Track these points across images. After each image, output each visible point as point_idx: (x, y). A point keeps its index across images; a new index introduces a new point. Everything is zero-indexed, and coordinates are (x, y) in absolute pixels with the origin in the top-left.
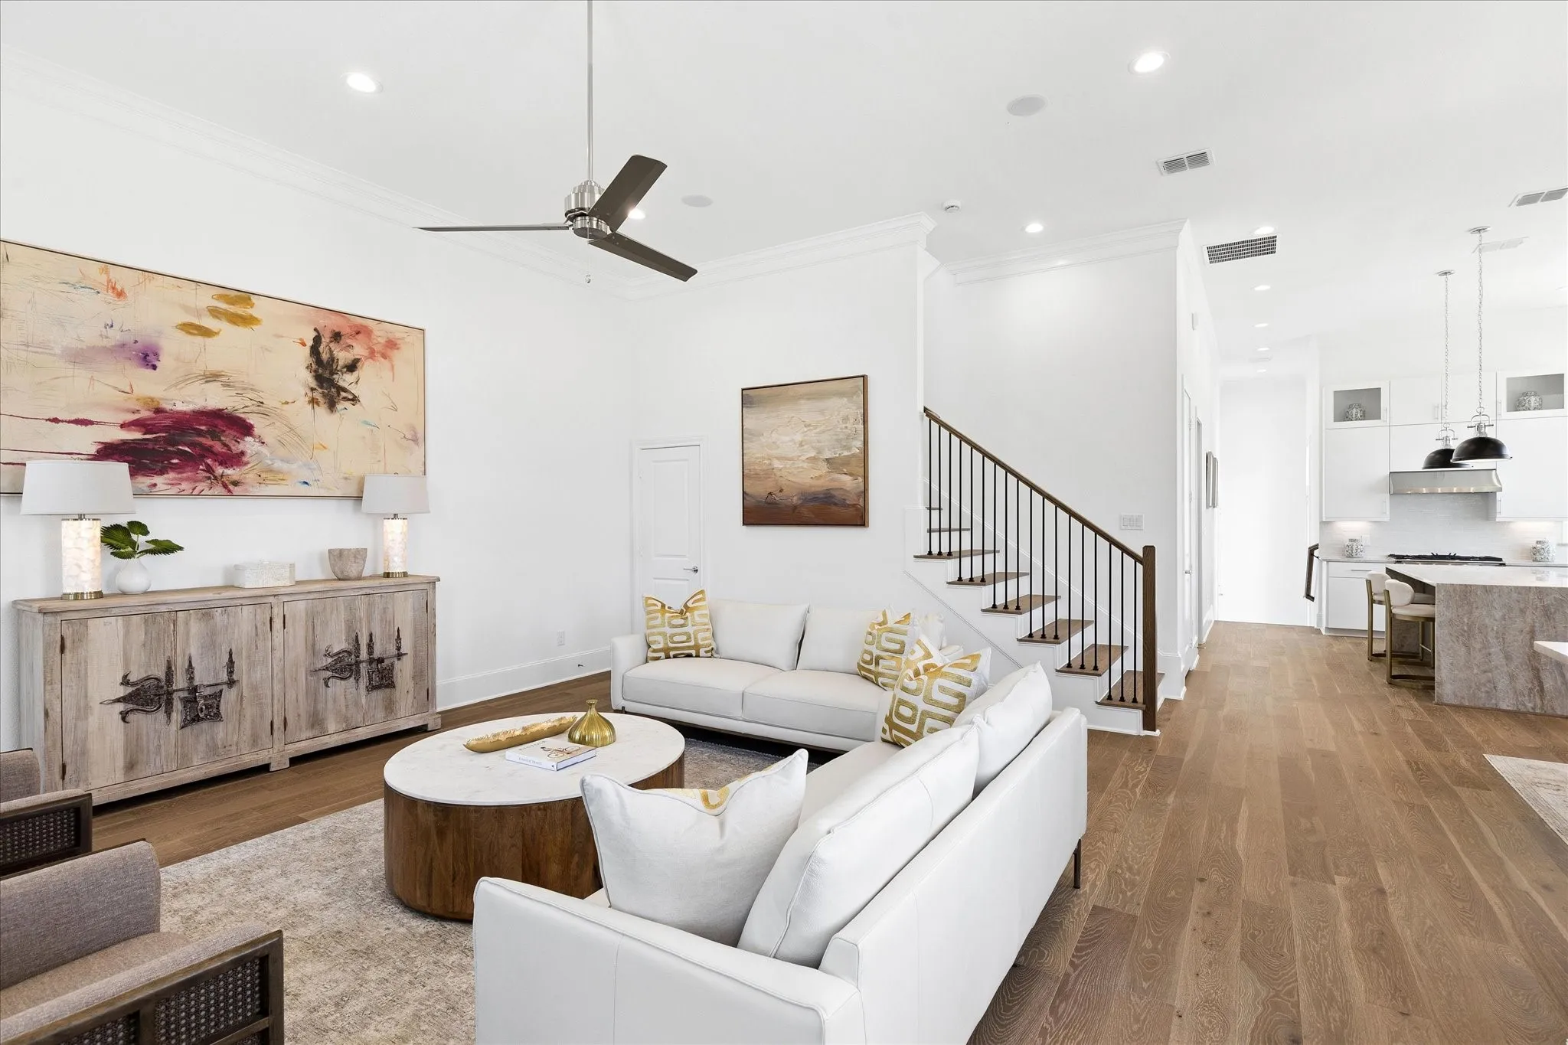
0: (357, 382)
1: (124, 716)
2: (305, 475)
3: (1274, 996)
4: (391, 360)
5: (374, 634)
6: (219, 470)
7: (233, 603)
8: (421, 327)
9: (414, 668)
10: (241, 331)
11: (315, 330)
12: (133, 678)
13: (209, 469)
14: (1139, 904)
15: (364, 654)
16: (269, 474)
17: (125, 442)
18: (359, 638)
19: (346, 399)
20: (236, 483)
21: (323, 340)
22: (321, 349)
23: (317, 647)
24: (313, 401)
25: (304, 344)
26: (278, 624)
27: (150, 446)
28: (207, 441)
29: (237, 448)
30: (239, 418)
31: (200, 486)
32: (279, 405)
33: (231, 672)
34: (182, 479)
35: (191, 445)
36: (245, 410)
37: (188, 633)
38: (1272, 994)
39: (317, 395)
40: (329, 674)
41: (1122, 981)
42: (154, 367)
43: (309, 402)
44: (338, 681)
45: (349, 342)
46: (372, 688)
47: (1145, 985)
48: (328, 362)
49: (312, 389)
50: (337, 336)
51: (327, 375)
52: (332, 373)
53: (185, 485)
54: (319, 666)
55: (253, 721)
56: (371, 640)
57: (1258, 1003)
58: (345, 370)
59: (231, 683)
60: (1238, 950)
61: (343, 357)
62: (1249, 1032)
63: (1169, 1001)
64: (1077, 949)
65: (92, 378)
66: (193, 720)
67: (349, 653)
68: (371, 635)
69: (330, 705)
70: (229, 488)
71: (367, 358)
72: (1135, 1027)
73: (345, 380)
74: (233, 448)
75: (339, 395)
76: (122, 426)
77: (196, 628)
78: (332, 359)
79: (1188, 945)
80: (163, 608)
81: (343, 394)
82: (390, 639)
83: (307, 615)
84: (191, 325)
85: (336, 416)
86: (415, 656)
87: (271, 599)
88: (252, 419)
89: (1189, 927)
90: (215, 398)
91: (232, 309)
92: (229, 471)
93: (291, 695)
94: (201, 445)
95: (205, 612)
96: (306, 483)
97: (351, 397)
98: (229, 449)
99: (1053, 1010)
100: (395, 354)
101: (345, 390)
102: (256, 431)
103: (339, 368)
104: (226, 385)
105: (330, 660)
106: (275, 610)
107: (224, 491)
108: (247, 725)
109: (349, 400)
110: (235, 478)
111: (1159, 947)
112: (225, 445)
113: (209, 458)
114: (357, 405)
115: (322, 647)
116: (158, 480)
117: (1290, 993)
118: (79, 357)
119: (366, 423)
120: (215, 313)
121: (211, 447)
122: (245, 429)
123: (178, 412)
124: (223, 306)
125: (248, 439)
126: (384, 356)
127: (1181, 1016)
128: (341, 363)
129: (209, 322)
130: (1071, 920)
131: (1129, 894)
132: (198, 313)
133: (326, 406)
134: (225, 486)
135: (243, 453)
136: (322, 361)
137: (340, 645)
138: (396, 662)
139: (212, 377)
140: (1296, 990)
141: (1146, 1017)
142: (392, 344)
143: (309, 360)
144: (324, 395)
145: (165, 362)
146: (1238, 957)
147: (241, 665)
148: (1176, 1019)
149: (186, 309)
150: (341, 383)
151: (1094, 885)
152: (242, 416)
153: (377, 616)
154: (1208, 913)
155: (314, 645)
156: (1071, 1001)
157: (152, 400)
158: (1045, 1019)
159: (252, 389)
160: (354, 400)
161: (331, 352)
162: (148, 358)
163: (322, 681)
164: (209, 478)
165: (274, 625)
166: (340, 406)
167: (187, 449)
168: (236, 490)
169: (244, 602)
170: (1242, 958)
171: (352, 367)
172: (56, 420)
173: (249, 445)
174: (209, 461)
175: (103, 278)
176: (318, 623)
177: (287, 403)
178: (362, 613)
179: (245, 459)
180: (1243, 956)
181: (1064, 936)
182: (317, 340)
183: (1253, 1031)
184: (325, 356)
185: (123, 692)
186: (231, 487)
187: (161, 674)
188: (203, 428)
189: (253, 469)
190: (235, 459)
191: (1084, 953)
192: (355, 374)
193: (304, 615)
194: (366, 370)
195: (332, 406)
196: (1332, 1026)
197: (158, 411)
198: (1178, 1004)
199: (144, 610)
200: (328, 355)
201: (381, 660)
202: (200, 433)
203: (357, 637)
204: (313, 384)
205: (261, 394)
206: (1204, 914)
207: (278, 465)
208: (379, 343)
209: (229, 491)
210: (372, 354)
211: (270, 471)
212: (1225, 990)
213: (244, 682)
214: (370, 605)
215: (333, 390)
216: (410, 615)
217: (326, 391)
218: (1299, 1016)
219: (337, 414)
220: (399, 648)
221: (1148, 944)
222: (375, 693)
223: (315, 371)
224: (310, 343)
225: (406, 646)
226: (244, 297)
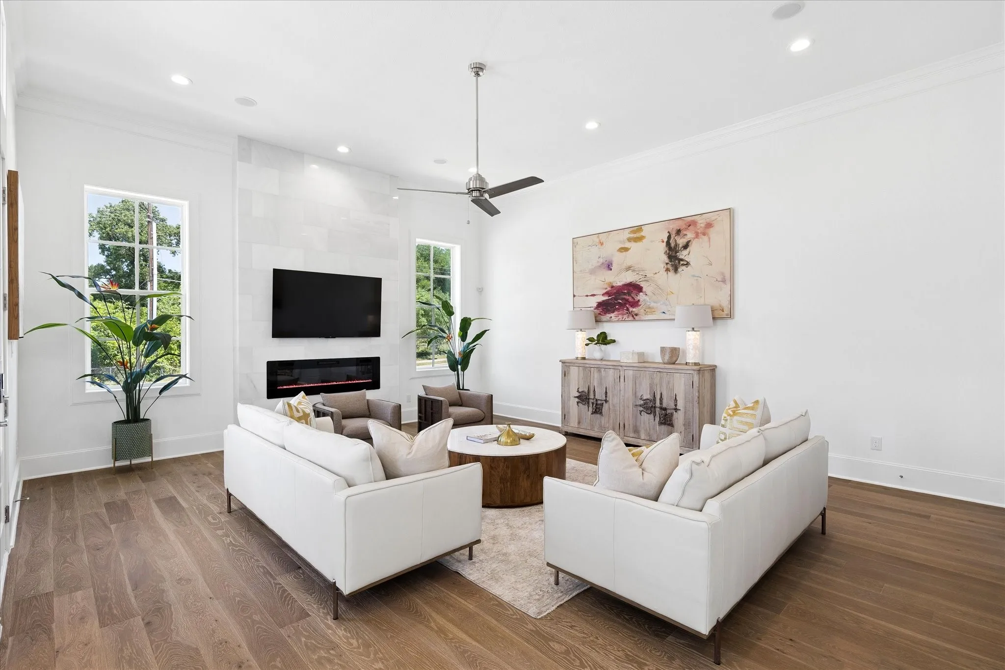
0: (689, 254)
1: (578, 402)
2: (664, 309)
3: (167, 639)
4: (708, 235)
5: (663, 394)
6: (631, 309)
7: (607, 367)
8: (728, 208)
9: (684, 419)
10: (639, 244)
11: (669, 232)
12: (580, 390)
13: (628, 309)
14: (289, 637)
15: (658, 404)
16: (650, 310)
17: (603, 301)
18: (656, 394)
19: (683, 265)
20: (636, 315)
21: (672, 236)
22: (671, 242)
23: (637, 395)
24: (667, 270)
25: (663, 242)
26: (622, 379)
27: (610, 302)
28: (627, 297)
29: (637, 298)
30: (638, 285)
31: (625, 316)
32: (652, 275)
33: (606, 397)
34: (619, 314)
35: (622, 299)
36: (640, 280)
37: (594, 377)
38: (169, 639)
39: (669, 266)
40: (642, 409)
41: (251, 594)
42: (611, 269)
43: (665, 271)
44: (646, 414)
45: (685, 233)
46: (661, 423)
47: (238, 599)
48: (674, 247)
49: (667, 264)
50: (678, 232)
51: (674, 254)
52: (676, 252)
53: (620, 317)
54: (638, 404)
55: (613, 421)
56: (661, 397)
57: (175, 629)
58: (682, 249)
59: (606, 401)
60: (202, 652)
61: (681, 242)
62: (174, 613)
63: (221, 601)
64: (285, 591)
65: (595, 279)
66: (595, 412)
67: (651, 401)
68: (661, 394)
69: (642, 425)
70: (634, 316)
71: (694, 238)
72: (226, 583)
73: (683, 254)
74: (636, 299)
75: (679, 263)
76: (603, 295)
77: (596, 375)
78: (676, 245)
79: (235, 633)
80: (588, 366)
81: (682, 262)
82: (671, 399)
83: (633, 377)
84: (622, 248)
85: (678, 275)
86: (685, 412)
87: (620, 368)
88: (642, 284)
89: (244, 645)
90: (629, 278)
91: (635, 236)
92: (634, 310)
93: (626, 415)
94: (625, 299)
95: (599, 369)
96: (664, 313)
97: (685, 263)
98: (634, 299)
99: (263, 567)
100: (712, 232)
101: (682, 260)
102: (644, 290)
103: (679, 249)
104: (634, 271)
105: (642, 402)
106: (621, 373)
107: (631, 318)
108: (611, 421)
109: (685, 265)
110: (636, 312)
111: (249, 621)
112: (633, 298)
113: (627, 304)
114: (689, 267)
115: (639, 395)
116: (612, 315)
117: (157, 647)
118: (593, 272)
119: (694, 276)
120: (629, 240)
121: (628, 299)
122: (639, 289)
123: (618, 286)
124: (632, 235)
125: (641, 294)
126: (704, 234)
127: (210, 598)
128: (681, 246)
129: (627, 245)
130: (308, 600)
131: (303, 639)
132: (624, 242)
133: (673, 271)
134: (633, 316)
135: (639, 301)
136: (671, 248)
137: (647, 396)
138: (674, 413)
139: (628, 268)
140: (155, 652)
141: (225, 589)
142: (709, 225)
143: (666, 249)
144: (672, 265)
145: (614, 267)
146: (200, 647)
147: (609, 394)
148: (212, 596)
149: (620, 242)
150: (681, 257)
151: (329, 627)
152: (639, 283)
153: (664, 385)
154: (240, 667)
155: (636, 393)
156: (261, 574)
157: (610, 283)
158: (262, 563)
159: (642, 270)
160: (688, 264)
161: (676, 241)
162: (609, 267)
163: (639, 412)
164: (628, 313)
165: (621, 379)
166: (680, 270)
167: (621, 301)
168: (637, 318)
169: (610, 367)
170: (197, 649)
171: (686, 247)
172: (587, 296)
173: (641, 297)
174: (627, 306)
175: (597, 240)
176: (637, 382)
177: (656, 273)
178: (657, 381)
179: (640, 303)
180: (197, 650)
181: (301, 592)
182: (669, 237)
183: (172, 615)
184: (673, 245)
185: (577, 394)
186: (635, 316)
187: (586, 390)
188: (626, 291)
189: (642, 308)
190: (636, 304)
191: (281, 591)
192: (688, 250)
193: (632, 377)
194: (693, 247)
195: (676, 270)
196: (128, 645)
197: (612, 287)
198: (217, 602)
199: (582, 365)
200: (674, 243)
201: (665, 409)
202: (625, 294)
203: (654, 393)
204: (667, 260)
205: (646, 272)
206: (242, 663)
207: (652, 304)
208: (701, 227)
209: (634, 318)
210: (697, 235)
211: (649, 308)
212: (196, 624)
213: (610, 401)
214: (661, 378)
215: (676, 261)
216: (682, 388)
217: (673, 263)
218: (149, 636)
219: (679, 274)
220: (676, 405)
221: (257, 618)
222: (663, 426)
223: (668, 254)
224: (666, 240)
225: (680, 405)
226: (639, 228)
